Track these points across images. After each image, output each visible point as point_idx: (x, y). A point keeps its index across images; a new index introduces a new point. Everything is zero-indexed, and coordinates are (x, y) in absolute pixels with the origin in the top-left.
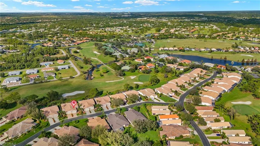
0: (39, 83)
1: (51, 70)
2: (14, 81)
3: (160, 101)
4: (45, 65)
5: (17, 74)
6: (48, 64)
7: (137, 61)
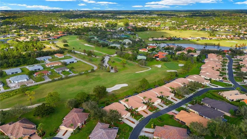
0: (59, 80)
1: (57, 65)
2: (23, 81)
3: (218, 87)
4: (43, 60)
5: (18, 72)
6: (46, 59)
7: (143, 51)
